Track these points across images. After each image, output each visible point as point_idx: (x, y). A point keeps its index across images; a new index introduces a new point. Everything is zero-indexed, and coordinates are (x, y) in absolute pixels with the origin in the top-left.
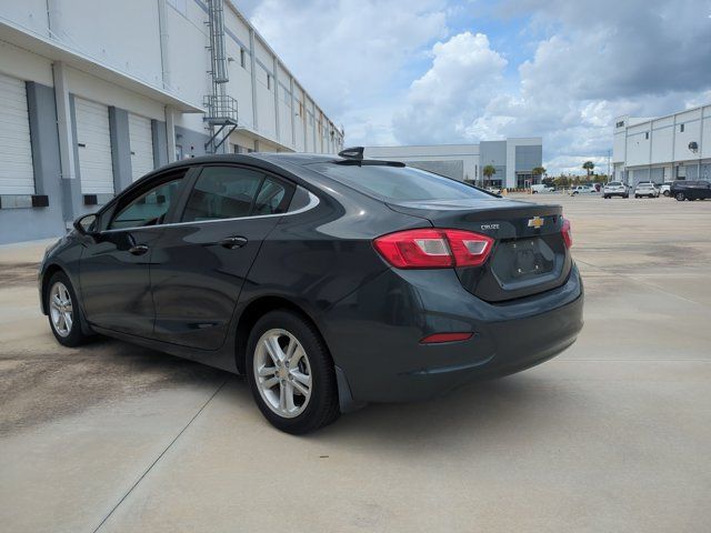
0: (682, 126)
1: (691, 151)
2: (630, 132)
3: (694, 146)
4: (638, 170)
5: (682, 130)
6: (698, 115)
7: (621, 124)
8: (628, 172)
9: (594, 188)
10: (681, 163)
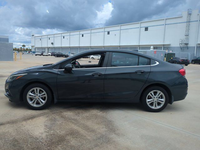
0: (49, 38)
1: (52, 45)
2: (36, 38)
3: (52, 43)
4: (39, 48)
5: (49, 39)
6: (53, 36)
7: (33, 35)
8: (36, 49)
9: (28, 52)
10: (50, 47)
